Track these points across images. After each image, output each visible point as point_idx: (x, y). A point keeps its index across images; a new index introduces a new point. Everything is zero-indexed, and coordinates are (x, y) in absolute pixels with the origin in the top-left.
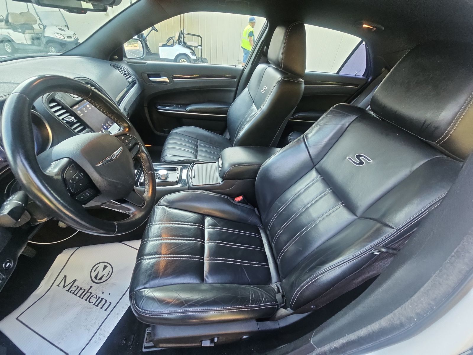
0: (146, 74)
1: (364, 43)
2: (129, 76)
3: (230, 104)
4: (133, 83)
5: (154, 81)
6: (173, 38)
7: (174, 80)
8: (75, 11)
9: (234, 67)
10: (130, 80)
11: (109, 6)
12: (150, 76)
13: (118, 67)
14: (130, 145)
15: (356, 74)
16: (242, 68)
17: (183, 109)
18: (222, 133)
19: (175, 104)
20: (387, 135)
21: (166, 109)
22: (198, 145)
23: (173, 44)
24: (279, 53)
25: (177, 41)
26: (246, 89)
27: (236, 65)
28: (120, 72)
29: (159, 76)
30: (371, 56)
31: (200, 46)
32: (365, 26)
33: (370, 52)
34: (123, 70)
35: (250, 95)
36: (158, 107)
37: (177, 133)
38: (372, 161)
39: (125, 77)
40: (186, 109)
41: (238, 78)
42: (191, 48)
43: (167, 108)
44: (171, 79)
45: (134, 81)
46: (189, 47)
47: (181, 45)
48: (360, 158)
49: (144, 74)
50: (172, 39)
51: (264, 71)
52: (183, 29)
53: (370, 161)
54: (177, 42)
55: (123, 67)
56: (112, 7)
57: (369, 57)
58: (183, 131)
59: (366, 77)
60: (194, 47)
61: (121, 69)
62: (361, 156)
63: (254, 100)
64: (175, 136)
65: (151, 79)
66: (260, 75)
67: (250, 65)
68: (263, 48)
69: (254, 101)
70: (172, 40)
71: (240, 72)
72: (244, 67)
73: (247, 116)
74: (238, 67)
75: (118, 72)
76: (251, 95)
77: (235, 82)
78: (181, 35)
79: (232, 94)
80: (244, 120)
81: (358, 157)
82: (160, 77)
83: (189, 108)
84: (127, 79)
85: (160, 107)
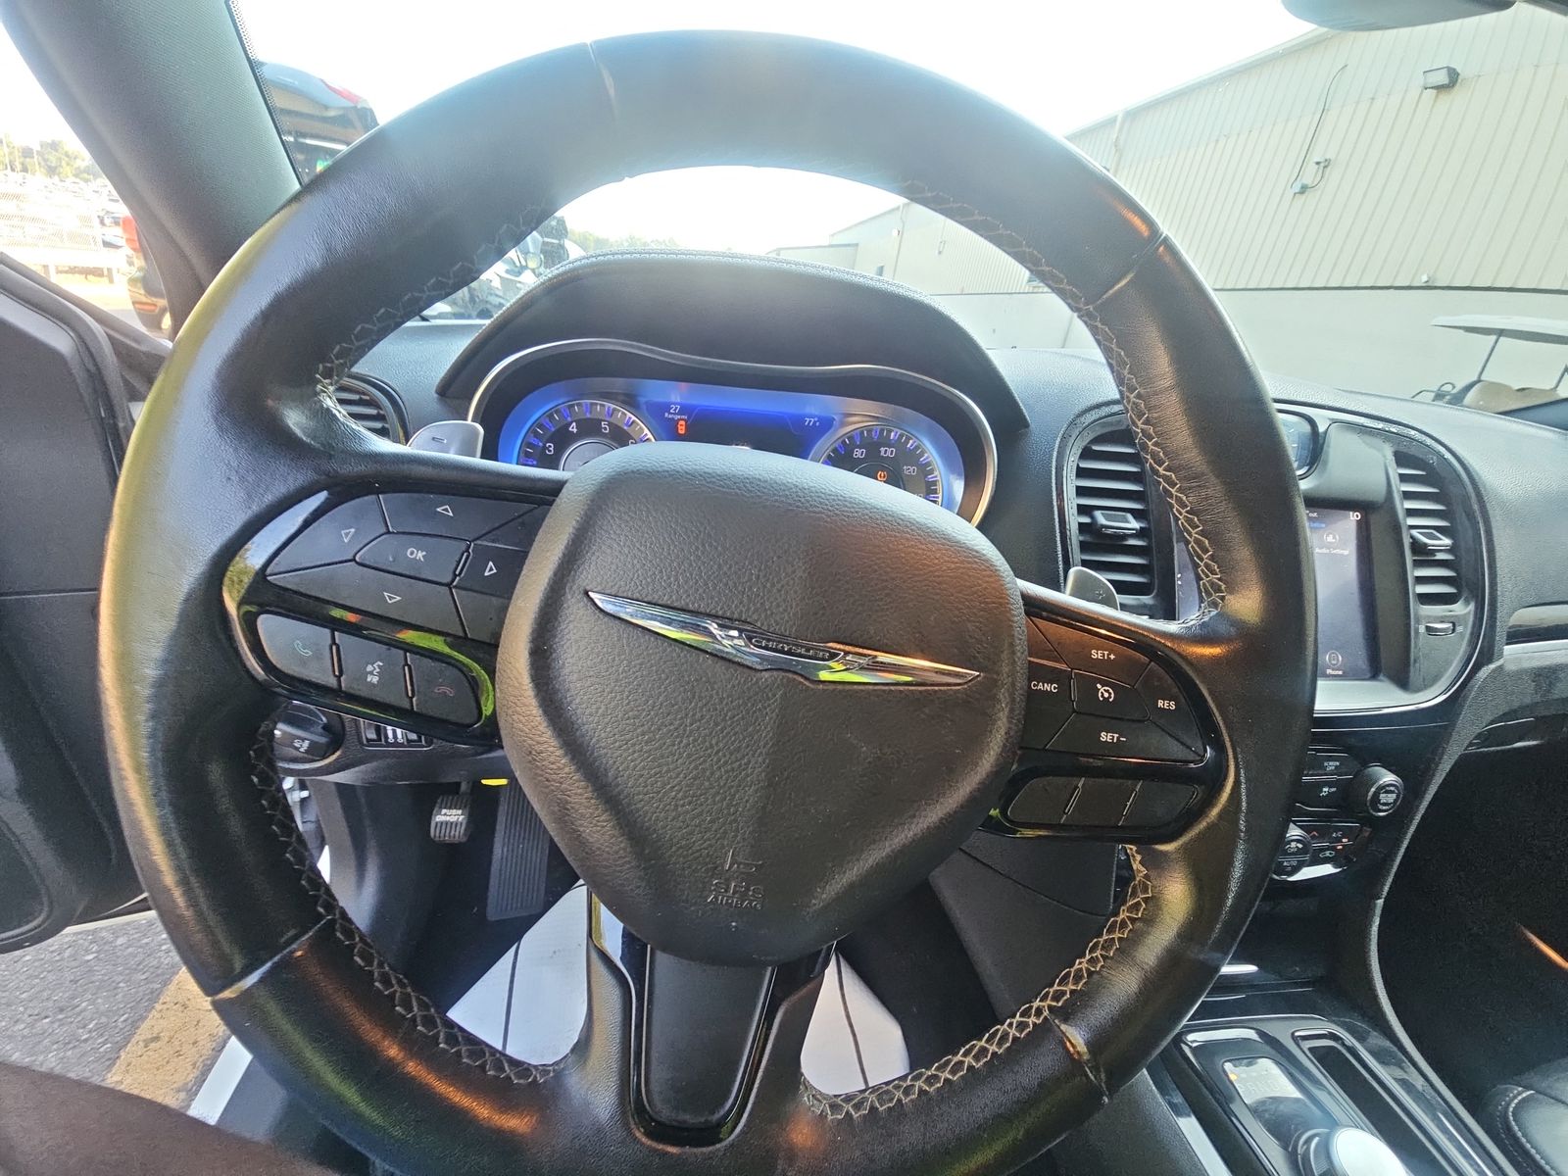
14: (1106, 737)
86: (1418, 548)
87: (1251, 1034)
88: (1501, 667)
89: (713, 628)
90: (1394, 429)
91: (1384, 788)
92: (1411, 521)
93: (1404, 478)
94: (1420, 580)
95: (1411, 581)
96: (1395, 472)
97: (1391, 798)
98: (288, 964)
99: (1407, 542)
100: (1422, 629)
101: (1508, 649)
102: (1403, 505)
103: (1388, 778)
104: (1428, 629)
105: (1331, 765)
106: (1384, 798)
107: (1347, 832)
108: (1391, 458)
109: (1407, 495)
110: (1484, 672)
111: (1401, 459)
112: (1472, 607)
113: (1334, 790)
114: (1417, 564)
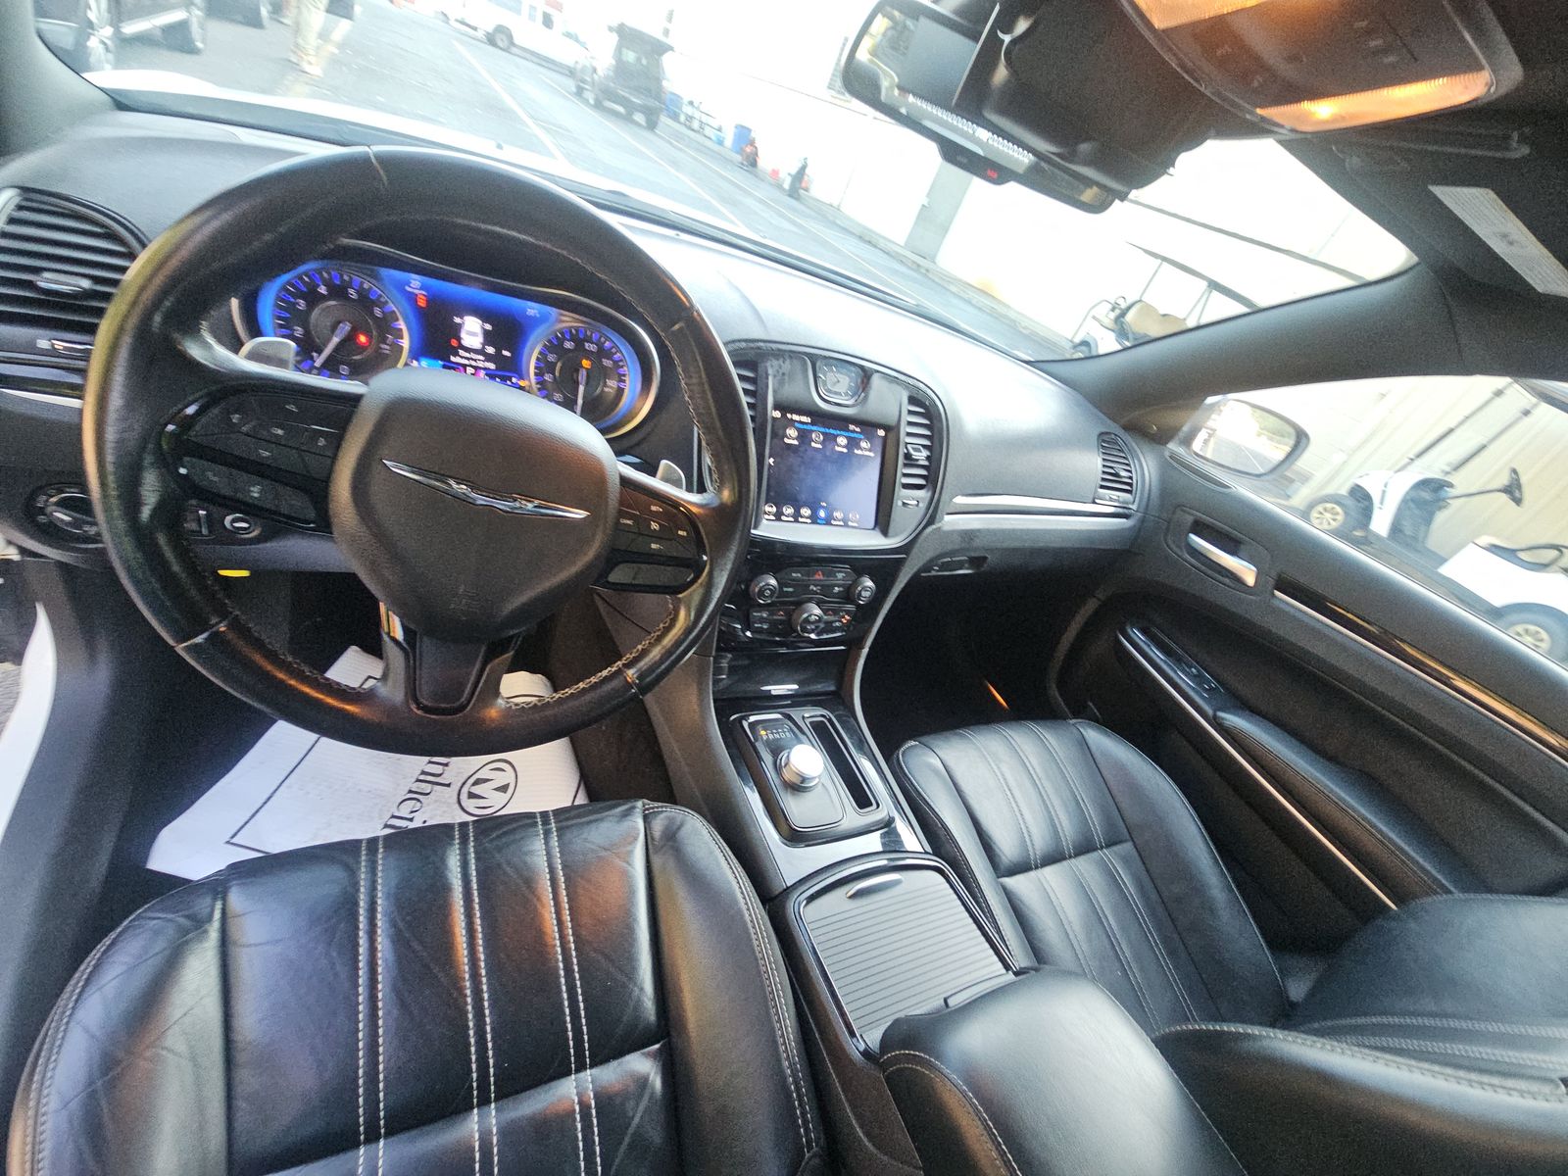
0: (1194, 515)
2: (1128, 488)
5: (1196, 550)
7: (1277, 593)
8: (962, 159)
10: (1113, 497)
12: (1200, 528)
13: (1120, 449)
14: (653, 546)
17: (1210, 704)
21: (1152, 654)
22: (1096, 850)
28: (1106, 459)
29: (1232, 545)
36: (1132, 626)
39: (1105, 480)
40: (1221, 714)
43: (1157, 654)
44: (1272, 582)
45: (1132, 509)
49: (1184, 511)
55: (1136, 457)
58: (1111, 759)
61: (1122, 457)
64: (1063, 743)
65: (1195, 539)
73: (1493, 1027)
80: (1453, 1023)
82: (1233, 552)
83: (1233, 719)
84: (1102, 487)
85: (1138, 635)
86: (908, 456)
87: (779, 716)
88: (939, 528)
89: (452, 482)
90: (910, 381)
91: (865, 589)
92: (909, 440)
93: (910, 412)
94: (905, 475)
95: (899, 474)
96: (906, 407)
97: (868, 594)
98: (217, 634)
99: (902, 451)
100: (900, 503)
101: (947, 518)
102: (905, 429)
103: (869, 583)
104: (904, 504)
105: (840, 576)
106: (864, 594)
107: (848, 612)
108: (905, 400)
109: (910, 424)
110: (929, 529)
111: (912, 400)
112: (929, 494)
113: (841, 589)
114: (905, 465)
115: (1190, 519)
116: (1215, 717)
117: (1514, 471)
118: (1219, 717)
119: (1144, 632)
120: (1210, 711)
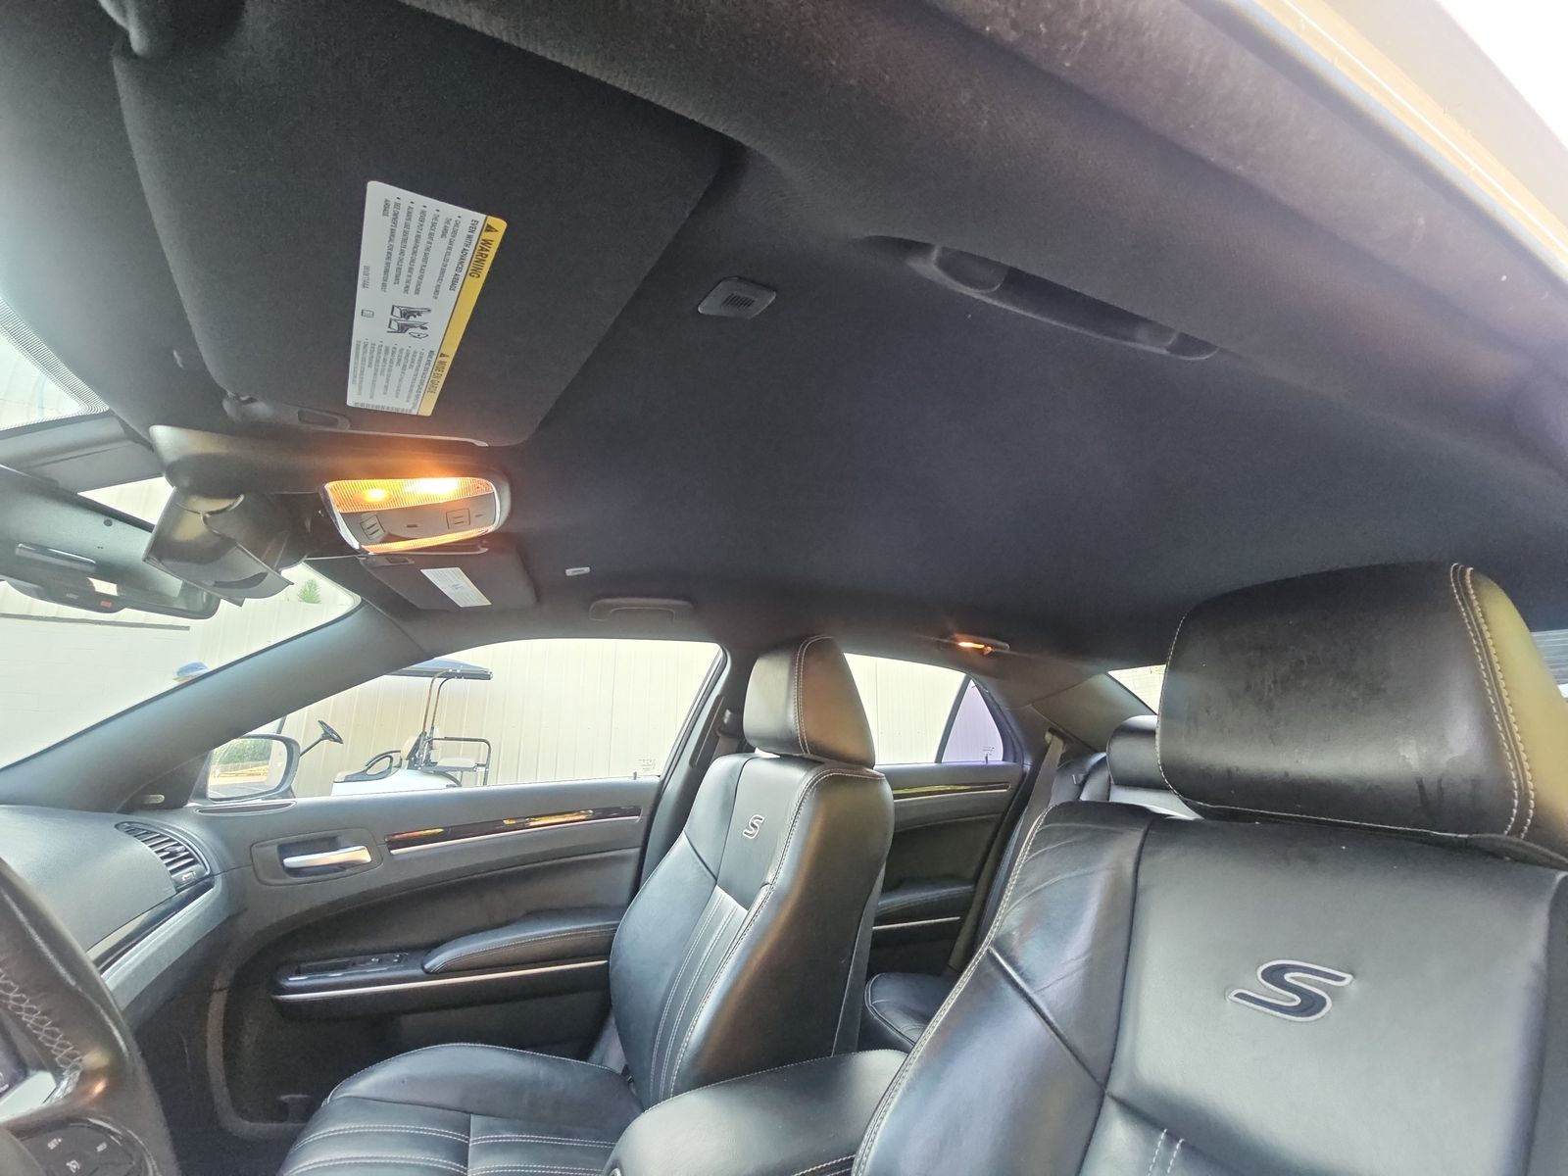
0: (271, 844)
1: (972, 683)
2: (191, 859)
3: (620, 910)
4: (201, 886)
6: (392, 755)
7: (393, 852)
8: (70, 596)
9: (631, 780)
10: (186, 875)
11: (230, 600)
12: (286, 850)
13: (148, 833)
15: (987, 758)
16: (657, 780)
17: (414, 968)
18: (583, 1046)
19: (374, 953)
20: (1312, 860)
22: (467, 1145)
23: (390, 768)
24: (786, 712)
25: (404, 761)
26: (682, 841)
27: (635, 774)
28: (151, 847)
29: (332, 844)
30: (1005, 709)
31: (483, 765)
32: (965, 645)
33: (998, 699)
34: (170, 840)
35: (699, 856)
36: (286, 979)
37: (360, 1102)
38: (1349, 977)
39: (168, 865)
40: (427, 966)
41: (645, 811)
42: (450, 773)
43: (336, 977)
44: (385, 848)
45: (207, 877)
46: (443, 773)
47: (416, 769)
48: (1288, 977)
49: (264, 846)
50: (390, 757)
51: (736, 775)
52: (433, 728)
53: (1341, 979)
54: (406, 763)
55: (174, 829)
56: (240, 604)
57: (998, 713)
58: (390, 1084)
59: (1015, 761)
60: (462, 770)
61: (161, 836)
62: (1284, 969)
63: (715, 874)
64: (344, 1121)
65: (291, 861)
66: (727, 788)
67: (684, 766)
68: (722, 715)
69: (716, 879)
70: (389, 759)
71: (653, 793)
72: (662, 777)
74: (641, 780)
75: (146, 846)
76: (702, 857)
77: (635, 826)
78: (425, 740)
79: (628, 872)
81: (1274, 975)
83: (437, 961)
84: (173, 872)
85: (295, 980)
115: (275, 848)
116: (427, 972)
117: (322, 723)
118: (431, 968)
119: (299, 973)
120: (419, 972)
